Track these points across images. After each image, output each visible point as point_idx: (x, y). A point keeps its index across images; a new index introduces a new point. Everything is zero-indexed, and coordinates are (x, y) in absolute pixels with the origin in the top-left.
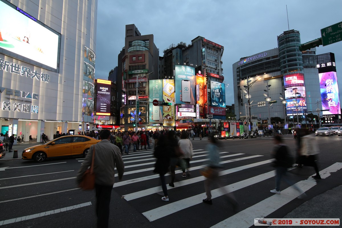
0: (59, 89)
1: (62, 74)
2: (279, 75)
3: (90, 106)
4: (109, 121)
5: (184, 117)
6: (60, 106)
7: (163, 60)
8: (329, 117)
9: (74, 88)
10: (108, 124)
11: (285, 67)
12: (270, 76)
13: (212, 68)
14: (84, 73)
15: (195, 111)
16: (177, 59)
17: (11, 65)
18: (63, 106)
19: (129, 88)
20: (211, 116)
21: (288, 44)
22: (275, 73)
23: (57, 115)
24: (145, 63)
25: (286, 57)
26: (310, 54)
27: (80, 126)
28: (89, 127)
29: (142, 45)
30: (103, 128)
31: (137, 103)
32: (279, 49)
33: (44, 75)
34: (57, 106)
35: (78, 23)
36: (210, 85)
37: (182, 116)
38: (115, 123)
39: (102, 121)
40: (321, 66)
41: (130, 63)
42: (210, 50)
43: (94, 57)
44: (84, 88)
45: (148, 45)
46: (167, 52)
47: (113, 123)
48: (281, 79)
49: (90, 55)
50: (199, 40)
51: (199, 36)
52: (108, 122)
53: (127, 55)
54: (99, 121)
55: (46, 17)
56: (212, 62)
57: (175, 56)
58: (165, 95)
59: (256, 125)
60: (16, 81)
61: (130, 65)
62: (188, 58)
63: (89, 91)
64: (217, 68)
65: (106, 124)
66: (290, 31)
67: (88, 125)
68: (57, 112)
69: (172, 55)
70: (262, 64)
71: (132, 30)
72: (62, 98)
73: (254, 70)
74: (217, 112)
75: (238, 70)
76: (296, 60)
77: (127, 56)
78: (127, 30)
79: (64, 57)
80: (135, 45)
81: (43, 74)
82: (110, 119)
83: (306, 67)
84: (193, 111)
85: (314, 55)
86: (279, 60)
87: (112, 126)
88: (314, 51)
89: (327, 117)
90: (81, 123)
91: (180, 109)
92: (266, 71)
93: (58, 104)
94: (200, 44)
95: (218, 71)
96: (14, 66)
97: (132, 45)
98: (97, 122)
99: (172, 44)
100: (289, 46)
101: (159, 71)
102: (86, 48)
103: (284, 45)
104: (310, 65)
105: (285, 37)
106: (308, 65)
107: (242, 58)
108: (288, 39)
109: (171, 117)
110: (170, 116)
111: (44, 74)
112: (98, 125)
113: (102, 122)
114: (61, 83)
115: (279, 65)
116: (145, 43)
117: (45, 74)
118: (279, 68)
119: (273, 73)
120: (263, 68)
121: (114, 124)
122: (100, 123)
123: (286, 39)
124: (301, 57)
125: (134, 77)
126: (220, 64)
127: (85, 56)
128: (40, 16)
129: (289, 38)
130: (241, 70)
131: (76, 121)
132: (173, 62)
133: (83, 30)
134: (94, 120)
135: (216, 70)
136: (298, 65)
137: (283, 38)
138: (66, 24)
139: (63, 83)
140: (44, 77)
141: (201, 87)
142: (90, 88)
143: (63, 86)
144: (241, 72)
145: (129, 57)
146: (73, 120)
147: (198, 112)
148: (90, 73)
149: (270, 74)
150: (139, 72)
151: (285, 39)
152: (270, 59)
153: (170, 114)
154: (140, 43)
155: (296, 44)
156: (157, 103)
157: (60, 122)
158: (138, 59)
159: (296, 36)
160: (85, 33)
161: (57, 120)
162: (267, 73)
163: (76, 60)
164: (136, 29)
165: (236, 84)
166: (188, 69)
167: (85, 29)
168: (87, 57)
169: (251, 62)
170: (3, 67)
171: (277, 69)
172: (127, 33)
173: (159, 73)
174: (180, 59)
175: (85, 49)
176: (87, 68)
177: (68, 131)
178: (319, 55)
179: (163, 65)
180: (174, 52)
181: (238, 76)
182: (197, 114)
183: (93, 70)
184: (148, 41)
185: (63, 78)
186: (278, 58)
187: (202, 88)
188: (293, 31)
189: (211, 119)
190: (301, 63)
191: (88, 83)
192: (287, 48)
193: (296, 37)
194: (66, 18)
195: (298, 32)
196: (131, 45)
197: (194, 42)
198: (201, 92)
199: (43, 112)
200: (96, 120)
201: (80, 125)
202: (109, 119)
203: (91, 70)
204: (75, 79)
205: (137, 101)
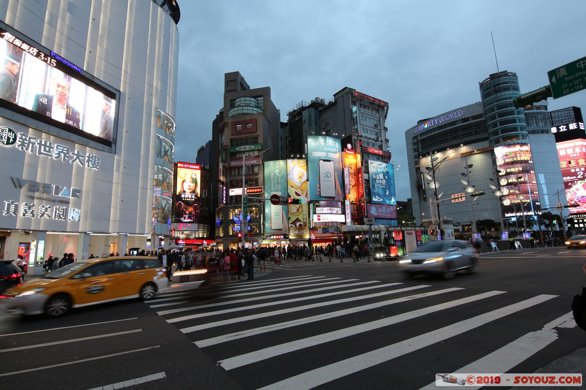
0: (114, 181)
1: (120, 155)
2: (486, 147)
3: (165, 207)
4: (197, 233)
5: (325, 222)
6: (116, 208)
7: (287, 128)
8: (580, 217)
9: (140, 178)
10: (196, 238)
11: (496, 133)
12: (471, 150)
13: (370, 138)
14: (157, 152)
15: (344, 213)
16: (310, 125)
17: (38, 144)
18: (121, 209)
19: (231, 176)
20: (372, 221)
21: (499, 94)
22: (480, 143)
23: (111, 223)
24: (257, 133)
25: (497, 116)
26: (538, 111)
27: (149, 242)
28: (163, 243)
29: (251, 105)
30: (187, 244)
31: (244, 200)
32: (484, 104)
33: (91, 158)
34: (112, 209)
35: (148, 74)
36: (367, 168)
37: (321, 221)
38: (207, 236)
39: (185, 232)
40: (558, 129)
41: (232, 135)
42: (365, 110)
43: (172, 127)
44: (156, 177)
45: (262, 105)
46: (292, 115)
47: (203, 235)
48: (490, 154)
49: (167, 124)
50: (347, 94)
51: (346, 88)
52: (195, 234)
53: (226, 121)
54: (181, 233)
55: (96, 65)
56: (370, 128)
57: (307, 120)
58: (291, 186)
59: (451, 235)
60: (46, 169)
61: (232, 137)
62: (329, 124)
63: (164, 182)
64: (378, 138)
65: (192, 237)
66: (500, 73)
67: (161, 240)
68: (111, 219)
69: (301, 118)
70: (456, 130)
71: (235, 80)
72: (119, 195)
73: (443, 141)
74: (382, 213)
75: (415, 141)
76: (514, 121)
77: (228, 123)
78: (228, 81)
79: (124, 128)
80: (241, 105)
81: (89, 157)
82: (199, 228)
83: (533, 132)
84: (340, 213)
85: (546, 111)
86: (485, 121)
87: (202, 240)
88: (545, 105)
89: (577, 217)
90: (149, 237)
91: (317, 208)
92: (464, 141)
93: (113, 205)
94: (349, 99)
95: (380, 143)
96: (43, 145)
97: (236, 105)
98: (177, 234)
99: (302, 102)
100: (500, 98)
101: (280, 146)
102: (160, 112)
103: (491, 97)
104: (539, 129)
105: (493, 84)
106: (536, 129)
107: (420, 121)
108: (498, 87)
109: (302, 223)
110: (300, 221)
111: (91, 156)
112: (178, 239)
113: (186, 234)
114: (118, 170)
115: (486, 130)
116: (256, 101)
117: (93, 156)
118: (485, 135)
119: (477, 144)
120: (459, 136)
121: (205, 236)
122: (182, 236)
123: (495, 86)
124: (523, 116)
125: (238, 157)
126: (383, 132)
127: (159, 125)
128: (88, 64)
129: (499, 84)
130: (421, 140)
131: (142, 233)
132: (304, 130)
133: (156, 83)
134: (172, 231)
135: (377, 142)
136: (519, 129)
137: (490, 86)
138: (128, 76)
139: (121, 171)
140: (92, 161)
141: (353, 171)
142: (166, 178)
143: (121, 174)
144: (420, 144)
145: (230, 124)
146: (137, 232)
147: (348, 214)
148: (166, 152)
149: (471, 145)
150: (248, 149)
151: (492, 87)
152: (469, 121)
153: (301, 218)
154: (249, 102)
155: (513, 94)
156: (277, 200)
157: (116, 234)
158: (246, 127)
159: (512, 80)
160: (159, 88)
161: (110, 232)
162: (465, 144)
163: (143, 132)
164: (242, 79)
165: (413, 164)
166: (330, 141)
167: (159, 82)
168: (161, 127)
169: (436, 127)
170: (25, 146)
171: (482, 137)
172: (227, 86)
173: (280, 149)
174: (316, 125)
175: (158, 113)
176: (161, 144)
177: (128, 249)
178: (553, 112)
179: (286, 137)
180: (305, 114)
181: (415, 150)
182: (347, 216)
183: (171, 147)
184: (262, 98)
185: (122, 162)
186: (482, 119)
187: (355, 173)
188: (505, 74)
189: (371, 225)
190: (523, 126)
191: (162, 169)
192: (497, 101)
193: (512, 83)
194: (129, 65)
195: (514, 75)
196: (234, 104)
197: (337, 97)
198: (353, 179)
199: (88, 220)
200: (175, 231)
201: (149, 240)
202: (196, 229)
203: (167, 148)
204: (141, 164)
205: (244, 198)
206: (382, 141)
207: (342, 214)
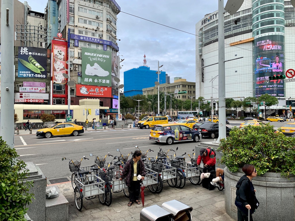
2: (249, 38)
5: (27, 100)
11: (257, 26)
12: (238, 40)
25: (259, 10)
48: (252, 44)
56: (90, 19)
74: (95, 92)
75: (201, 32)
76: (272, 15)
84: (44, 92)
86: (251, 16)
91: (20, 88)
106: (293, 22)
115: (251, 23)
119: (242, 35)
126: (105, 23)
136: (275, 22)
149: (238, 36)
165: (198, 52)
169: (215, 20)
181: (200, 40)
186: (250, 13)
206: (102, 31)
207: (46, 93)
